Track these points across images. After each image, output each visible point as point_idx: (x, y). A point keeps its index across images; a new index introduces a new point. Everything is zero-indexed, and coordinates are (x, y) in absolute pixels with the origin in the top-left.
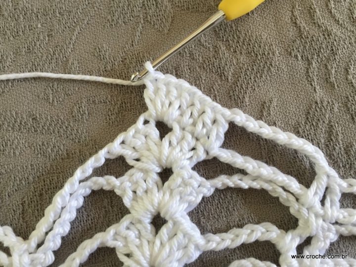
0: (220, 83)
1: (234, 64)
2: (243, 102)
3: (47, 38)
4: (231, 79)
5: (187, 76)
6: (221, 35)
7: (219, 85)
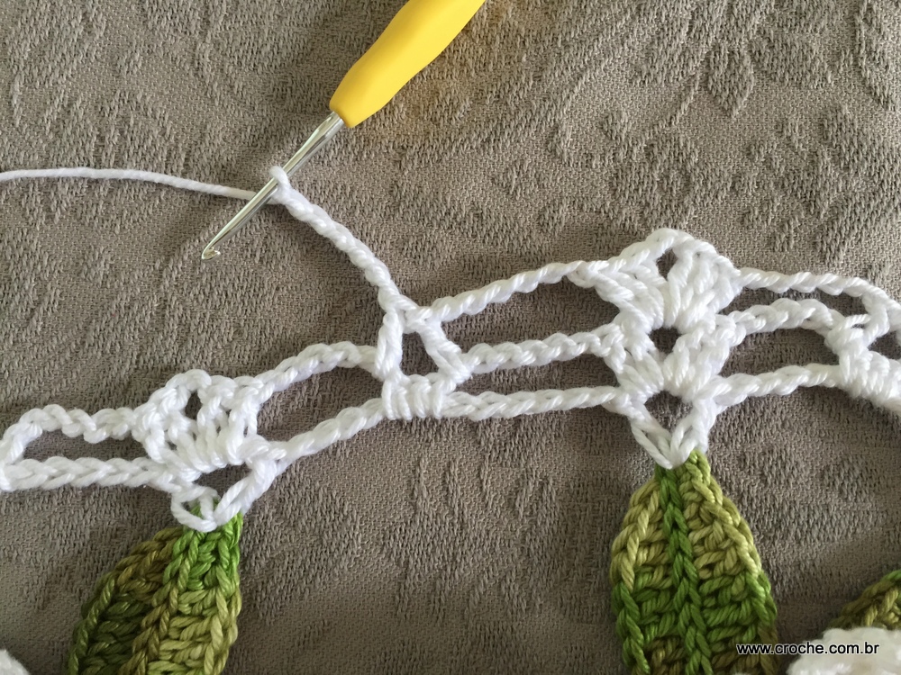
0: (803, 217)
1: (838, 189)
2: (834, 258)
3: (531, 83)
4: (825, 215)
5: (750, 194)
6: (830, 135)
7: (800, 221)
